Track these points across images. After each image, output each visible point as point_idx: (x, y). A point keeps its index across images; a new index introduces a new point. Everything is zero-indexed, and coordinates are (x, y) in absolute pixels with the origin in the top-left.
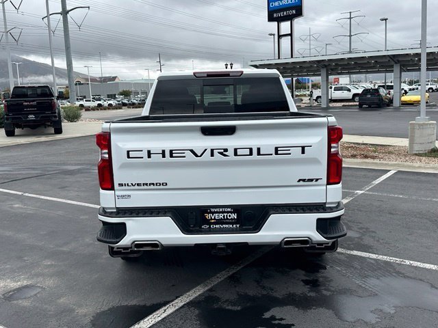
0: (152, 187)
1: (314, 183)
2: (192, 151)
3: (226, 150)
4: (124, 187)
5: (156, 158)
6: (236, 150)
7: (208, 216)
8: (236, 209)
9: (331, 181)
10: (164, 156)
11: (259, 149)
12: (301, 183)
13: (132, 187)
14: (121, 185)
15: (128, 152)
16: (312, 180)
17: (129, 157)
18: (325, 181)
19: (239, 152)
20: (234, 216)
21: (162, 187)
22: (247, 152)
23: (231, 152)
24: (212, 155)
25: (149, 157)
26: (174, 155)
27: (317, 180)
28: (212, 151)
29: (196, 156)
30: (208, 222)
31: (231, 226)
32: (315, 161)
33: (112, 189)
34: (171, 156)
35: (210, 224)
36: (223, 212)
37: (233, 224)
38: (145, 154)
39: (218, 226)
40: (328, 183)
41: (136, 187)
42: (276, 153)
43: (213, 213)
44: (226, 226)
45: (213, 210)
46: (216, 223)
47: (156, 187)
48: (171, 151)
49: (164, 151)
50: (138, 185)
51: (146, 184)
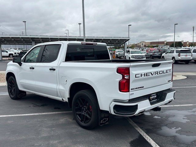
2: (151, 73)
4: (133, 90)
5: (143, 77)
7: (151, 98)
8: (157, 93)
10: (145, 76)
12: (168, 82)
14: (132, 89)
15: (136, 75)
16: (170, 81)
17: (136, 77)
19: (160, 73)
20: (156, 96)
21: (142, 88)
24: (155, 74)
25: (141, 77)
26: (147, 75)
28: (155, 72)
29: (152, 75)
33: (129, 91)
34: (147, 76)
37: (155, 99)
38: (140, 75)
41: (136, 89)
42: (166, 73)
43: (152, 96)
44: (154, 100)
45: (152, 95)
46: (152, 100)
47: (141, 88)
48: (147, 73)
49: (145, 74)
50: (136, 88)
51: (138, 88)
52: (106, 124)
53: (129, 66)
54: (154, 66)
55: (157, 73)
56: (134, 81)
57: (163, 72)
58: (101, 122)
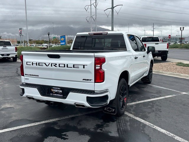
0: (34, 76)
1: (89, 81)
2: (45, 64)
3: (56, 64)
4: (26, 76)
6: (59, 64)
7: (53, 90)
8: (62, 89)
9: (96, 81)
10: (37, 65)
11: (67, 65)
12: (84, 81)
13: (29, 76)
16: (88, 80)
17: (27, 64)
18: (93, 81)
19: (61, 65)
20: (61, 91)
21: (37, 77)
22: (63, 66)
23: (58, 65)
24: (52, 66)
25: (33, 65)
26: (40, 65)
27: (90, 80)
28: (52, 64)
29: (47, 66)
30: (52, 92)
31: (60, 95)
32: (88, 72)
36: (57, 89)
38: (31, 64)
39: (55, 95)
40: (95, 82)
41: (30, 76)
44: (58, 95)
45: (54, 88)
46: (55, 93)
47: (35, 77)
48: (39, 63)
49: (37, 63)
50: (30, 75)
56: (26, 67)
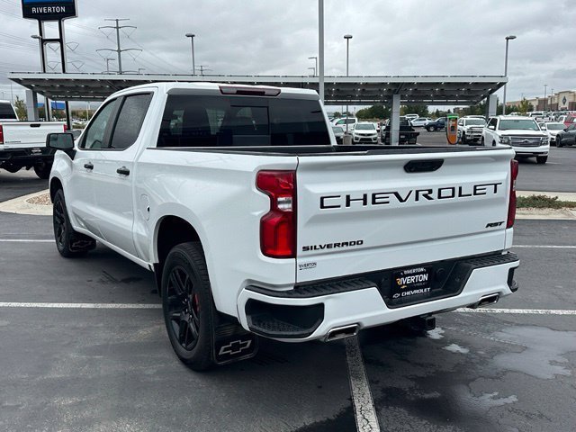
0: (345, 247)
1: (498, 227)
2: (396, 194)
3: (430, 191)
4: (310, 252)
5: (357, 206)
6: (440, 190)
7: (400, 281)
8: (430, 268)
9: (509, 224)
10: (365, 203)
11: (460, 188)
13: (321, 251)
14: (306, 249)
15: (322, 199)
16: (496, 224)
17: (322, 207)
19: (444, 193)
20: (425, 277)
21: (356, 247)
22: (449, 192)
23: (434, 195)
24: (417, 199)
25: (348, 205)
26: (377, 201)
27: (501, 223)
28: (417, 192)
29: (401, 200)
30: (399, 289)
31: (422, 291)
32: (502, 201)
33: (294, 255)
34: (374, 203)
35: (401, 291)
36: (414, 274)
37: (423, 287)
38: (343, 201)
39: (408, 293)
40: (507, 226)
41: (326, 250)
42: (475, 194)
43: (405, 276)
44: (416, 291)
45: (406, 272)
46: (406, 290)
47: (349, 247)
48: (374, 195)
49: (365, 196)
50: (329, 246)
51: (338, 245)
52: (243, 358)
53: (293, 165)
54: (412, 167)
55: (425, 196)
56: (315, 220)
57: (457, 192)
58: (221, 353)
